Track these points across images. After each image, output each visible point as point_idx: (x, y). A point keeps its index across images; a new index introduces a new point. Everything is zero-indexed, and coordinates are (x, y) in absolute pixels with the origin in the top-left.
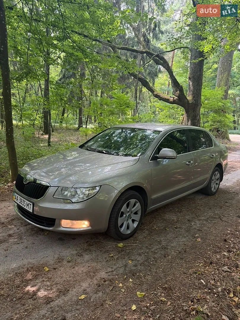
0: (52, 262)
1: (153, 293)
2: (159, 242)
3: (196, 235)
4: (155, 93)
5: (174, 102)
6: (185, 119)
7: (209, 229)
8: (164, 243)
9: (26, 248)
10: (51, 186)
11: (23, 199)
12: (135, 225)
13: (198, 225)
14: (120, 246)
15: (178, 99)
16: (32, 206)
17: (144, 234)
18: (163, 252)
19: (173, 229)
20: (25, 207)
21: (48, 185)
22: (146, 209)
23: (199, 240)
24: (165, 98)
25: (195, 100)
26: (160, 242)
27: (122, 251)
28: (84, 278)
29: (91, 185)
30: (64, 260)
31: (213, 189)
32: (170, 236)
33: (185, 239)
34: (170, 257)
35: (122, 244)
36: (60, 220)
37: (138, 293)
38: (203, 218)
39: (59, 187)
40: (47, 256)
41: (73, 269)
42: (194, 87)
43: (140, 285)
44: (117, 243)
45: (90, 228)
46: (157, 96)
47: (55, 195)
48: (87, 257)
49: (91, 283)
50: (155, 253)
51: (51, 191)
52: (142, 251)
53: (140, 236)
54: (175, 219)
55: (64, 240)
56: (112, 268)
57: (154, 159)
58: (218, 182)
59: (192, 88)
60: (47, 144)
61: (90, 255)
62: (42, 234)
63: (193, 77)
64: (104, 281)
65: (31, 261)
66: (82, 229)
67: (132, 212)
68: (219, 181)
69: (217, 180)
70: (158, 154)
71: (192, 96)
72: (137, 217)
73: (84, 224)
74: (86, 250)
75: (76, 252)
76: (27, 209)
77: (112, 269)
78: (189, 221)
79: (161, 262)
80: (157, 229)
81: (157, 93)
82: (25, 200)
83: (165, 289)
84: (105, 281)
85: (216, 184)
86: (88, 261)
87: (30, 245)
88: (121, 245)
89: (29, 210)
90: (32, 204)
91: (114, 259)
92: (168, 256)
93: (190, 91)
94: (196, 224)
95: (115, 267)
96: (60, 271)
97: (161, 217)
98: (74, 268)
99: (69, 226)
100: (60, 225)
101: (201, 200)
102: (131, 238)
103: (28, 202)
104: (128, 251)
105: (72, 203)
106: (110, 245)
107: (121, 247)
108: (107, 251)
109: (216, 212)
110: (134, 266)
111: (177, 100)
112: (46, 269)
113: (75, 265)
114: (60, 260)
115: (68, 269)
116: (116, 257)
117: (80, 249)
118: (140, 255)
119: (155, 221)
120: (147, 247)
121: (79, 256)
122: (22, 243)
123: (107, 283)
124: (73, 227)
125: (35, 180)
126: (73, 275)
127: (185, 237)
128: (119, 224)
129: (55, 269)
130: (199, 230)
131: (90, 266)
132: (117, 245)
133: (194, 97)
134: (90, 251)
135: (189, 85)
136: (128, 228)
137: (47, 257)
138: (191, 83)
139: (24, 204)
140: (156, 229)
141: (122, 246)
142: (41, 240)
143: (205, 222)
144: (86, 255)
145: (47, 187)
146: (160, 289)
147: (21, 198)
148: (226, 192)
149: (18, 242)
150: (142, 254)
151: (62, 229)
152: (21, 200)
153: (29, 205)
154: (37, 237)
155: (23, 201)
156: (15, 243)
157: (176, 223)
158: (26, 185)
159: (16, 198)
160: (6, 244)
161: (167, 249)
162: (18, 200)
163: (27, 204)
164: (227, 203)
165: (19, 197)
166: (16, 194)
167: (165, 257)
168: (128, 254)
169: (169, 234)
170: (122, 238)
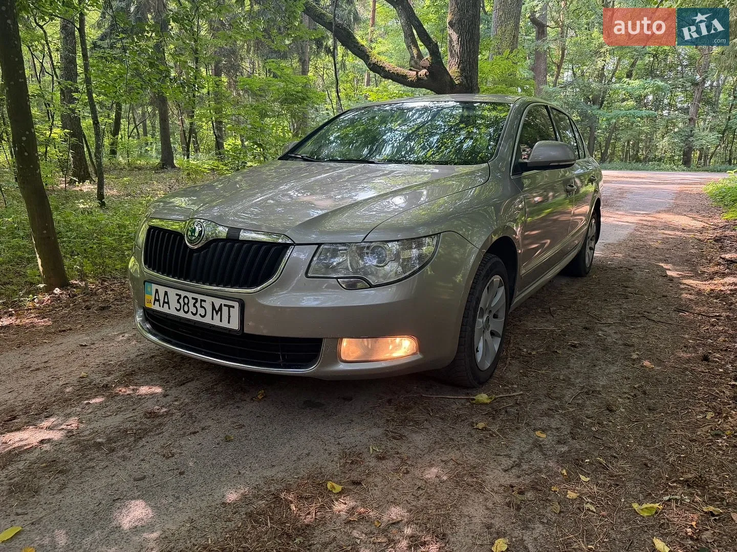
0: (333, 467)
1: (669, 500)
2: (564, 380)
3: (631, 356)
4: (372, 60)
5: (418, 83)
7: (646, 341)
8: (578, 382)
9: (227, 440)
10: (294, 244)
11: (190, 295)
12: (497, 345)
13: (615, 336)
14: (485, 402)
15: (428, 74)
16: (235, 312)
17: (514, 368)
18: (596, 402)
19: (569, 349)
20: (207, 320)
21: (285, 240)
22: (512, 301)
23: (648, 364)
24: (398, 74)
25: (466, 77)
26: (568, 382)
27: (497, 411)
28: (457, 494)
30: (364, 456)
31: (586, 261)
32: (575, 364)
33: (615, 368)
34: (623, 410)
35: (485, 396)
36: (337, 340)
37: (635, 506)
38: (610, 321)
39: (319, 245)
40: (306, 451)
41: (408, 476)
42: (462, 46)
43: (617, 485)
45: (419, 356)
46: (376, 68)
47: (313, 268)
48: (419, 439)
49: (490, 505)
50: (581, 406)
51: (298, 256)
52: (545, 406)
53: (512, 371)
54: (552, 328)
55: (323, 405)
56: (509, 456)
57: (519, 169)
61: (424, 433)
62: (248, 400)
63: (460, 21)
64: (519, 493)
65: (268, 473)
67: (491, 311)
68: (593, 243)
69: (591, 239)
71: (458, 67)
73: (399, 345)
74: (404, 422)
75: (381, 431)
76: (216, 322)
77: (513, 459)
78: (586, 328)
79: (615, 425)
80: (533, 353)
81: (376, 60)
82: (200, 297)
83: (688, 483)
84: (521, 493)
85: (590, 248)
86: (431, 450)
87: (235, 432)
88: (483, 397)
89: (224, 324)
90: (236, 305)
91: (495, 433)
92: (618, 407)
93: (452, 56)
94: (609, 334)
95: (515, 455)
96: (376, 486)
98: (408, 472)
100: (336, 357)
102: (493, 381)
103: (218, 302)
104: (512, 410)
105: (371, 287)
107: (486, 404)
109: (625, 307)
110: (559, 442)
111: (426, 76)
112: (333, 487)
113: (404, 462)
114: (352, 458)
115: (394, 478)
116: (495, 428)
117: (384, 421)
119: (512, 338)
120: (547, 394)
121: (394, 438)
122: (203, 429)
123: (529, 495)
125: (233, 232)
126: (421, 492)
127: (611, 363)
128: (476, 344)
129: (357, 483)
130: (626, 345)
131: (448, 462)
132: (474, 399)
134: (415, 422)
135: (451, 41)
136: (485, 354)
137: (308, 455)
138: (455, 37)
139: (201, 311)
140: (530, 354)
141: (489, 401)
142: (258, 415)
143: (622, 328)
144: (414, 435)
145: (282, 248)
146: (676, 488)
147: (183, 294)
148: (603, 268)
149: (192, 430)
150: (551, 412)
151: (342, 367)
152: (181, 301)
153: (225, 309)
154: (238, 407)
155: (192, 302)
156: (185, 433)
157: (565, 335)
158: (195, 255)
159: (158, 300)
160: (157, 437)
161: (599, 393)
162: (168, 303)
163: (214, 308)
164: (627, 287)
165: (172, 293)
166: (159, 287)
167: (611, 411)
168: (518, 417)
169: (569, 360)
170: (479, 380)
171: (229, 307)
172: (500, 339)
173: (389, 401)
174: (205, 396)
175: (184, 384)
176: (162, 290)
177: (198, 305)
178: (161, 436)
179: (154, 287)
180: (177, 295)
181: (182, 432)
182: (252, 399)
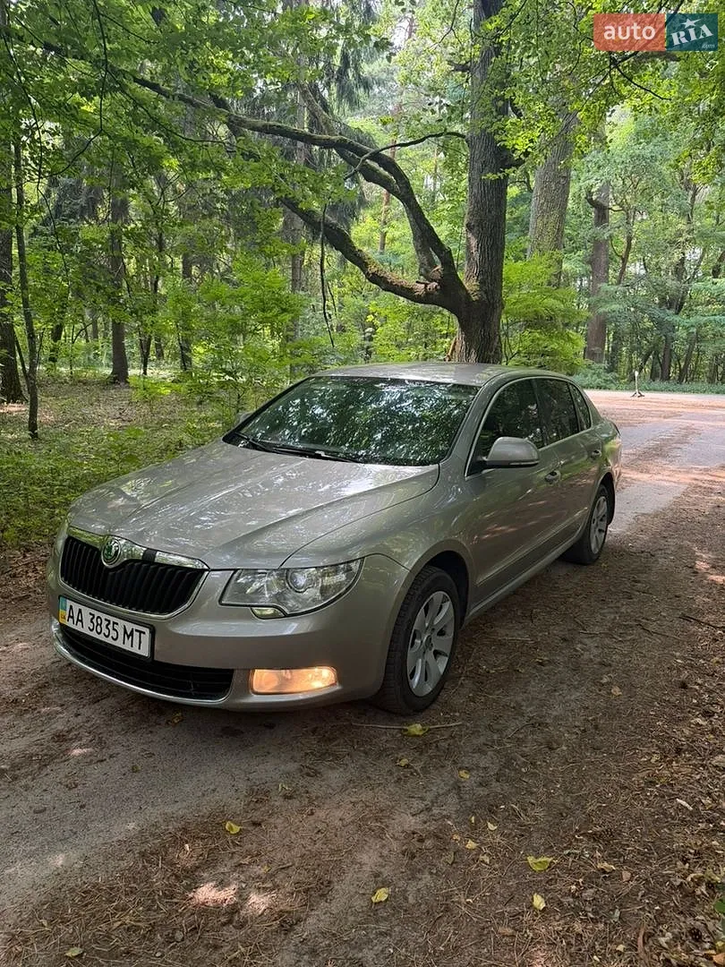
0: (237, 805)
1: (569, 854)
2: (514, 708)
3: (602, 679)
4: (372, 269)
5: (426, 299)
6: (458, 349)
7: (627, 660)
8: (530, 711)
9: (134, 770)
10: (209, 570)
11: (104, 616)
12: (441, 665)
13: (595, 652)
14: (417, 733)
15: (439, 287)
16: (146, 638)
17: (464, 691)
18: (538, 737)
19: (535, 667)
20: (119, 643)
21: (200, 566)
22: (464, 617)
23: (616, 691)
24: (402, 286)
25: (486, 292)
26: (518, 710)
27: (427, 745)
28: (356, 839)
30: (272, 794)
31: (593, 546)
32: (534, 688)
33: (578, 694)
34: (565, 748)
35: (419, 726)
36: (248, 672)
37: (531, 859)
38: (597, 630)
39: (235, 570)
40: (212, 787)
41: (311, 818)
42: (482, 254)
43: (523, 836)
44: (402, 723)
45: (338, 688)
46: (375, 279)
47: (227, 594)
48: (335, 776)
49: (385, 852)
50: (520, 742)
51: (214, 581)
52: (482, 740)
53: (458, 697)
54: (526, 637)
55: (242, 733)
56: (422, 799)
57: (476, 467)
58: (602, 525)
59: (476, 255)
60: (27, 434)
61: (341, 770)
62: (163, 723)
63: (480, 223)
64: (418, 841)
65: (169, 810)
66: (315, 694)
67: (433, 629)
68: (605, 522)
69: (601, 520)
70: (486, 454)
71: (477, 279)
72: (444, 644)
73: (318, 677)
74: (322, 756)
75: (296, 765)
76: (127, 647)
77: (426, 803)
78: (565, 640)
79: (548, 766)
80: (492, 672)
81: (376, 269)
82: (112, 619)
83: (595, 837)
84: (421, 840)
85: (600, 531)
86: (343, 789)
87: (143, 762)
88: (416, 728)
89: (135, 650)
90: (147, 631)
91: (416, 771)
92: (559, 745)
93: (470, 265)
94: (590, 649)
95: (429, 796)
96: (276, 827)
97: (487, 638)
98: (312, 814)
100: (247, 688)
101: (571, 579)
102: (434, 706)
103: (130, 626)
104: (444, 745)
105: (286, 617)
106: (385, 732)
107: (418, 736)
108: (382, 753)
109: (623, 610)
110: (481, 784)
111: (437, 290)
112: (231, 828)
113: (311, 802)
114: (259, 796)
115: (295, 820)
116: (418, 766)
117: (302, 754)
118: (480, 751)
119: (475, 650)
120: (489, 725)
121: (308, 775)
122: (111, 756)
123: (429, 843)
124: (285, 691)
125: (149, 556)
126: (320, 835)
127: (576, 688)
128: (409, 673)
129: (257, 824)
130: (602, 664)
131: (358, 803)
132: (407, 730)
133: (482, 283)
134: (337, 757)
135: (468, 248)
136: (426, 676)
137: (214, 790)
138: (474, 242)
139: (113, 634)
140: (488, 672)
141: (421, 733)
142: (171, 742)
143: (607, 641)
144: (330, 772)
145: (197, 574)
146: (581, 841)
147: (97, 614)
148: (620, 552)
149: (100, 757)
150: (485, 748)
151: (255, 699)
152: (94, 621)
153: (136, 635)
154: (151, 732)
155: (105, 623)
156: (91, 761)
157: (536, 649)
158: (111, 573)
159: (73, 617)
160: (62, 765)
161: (547, 725)
162: (81, 621)
163: (125, 632)
164: (636, 582)
165: (86, 611)
166: (74, 604)
167: (551, 749)
168: (448, 752)
169: (529, 682)
170: (417, 706)
171: (141, 632)
172: (447, 659)
173: (314, 731)
174: (118, 717)
176: (76, 607)
177: (110, 627)
178: (66, 763)
179: (69, 603)
180: (90, 614)
181: (89, 760)
182: (167, 723)
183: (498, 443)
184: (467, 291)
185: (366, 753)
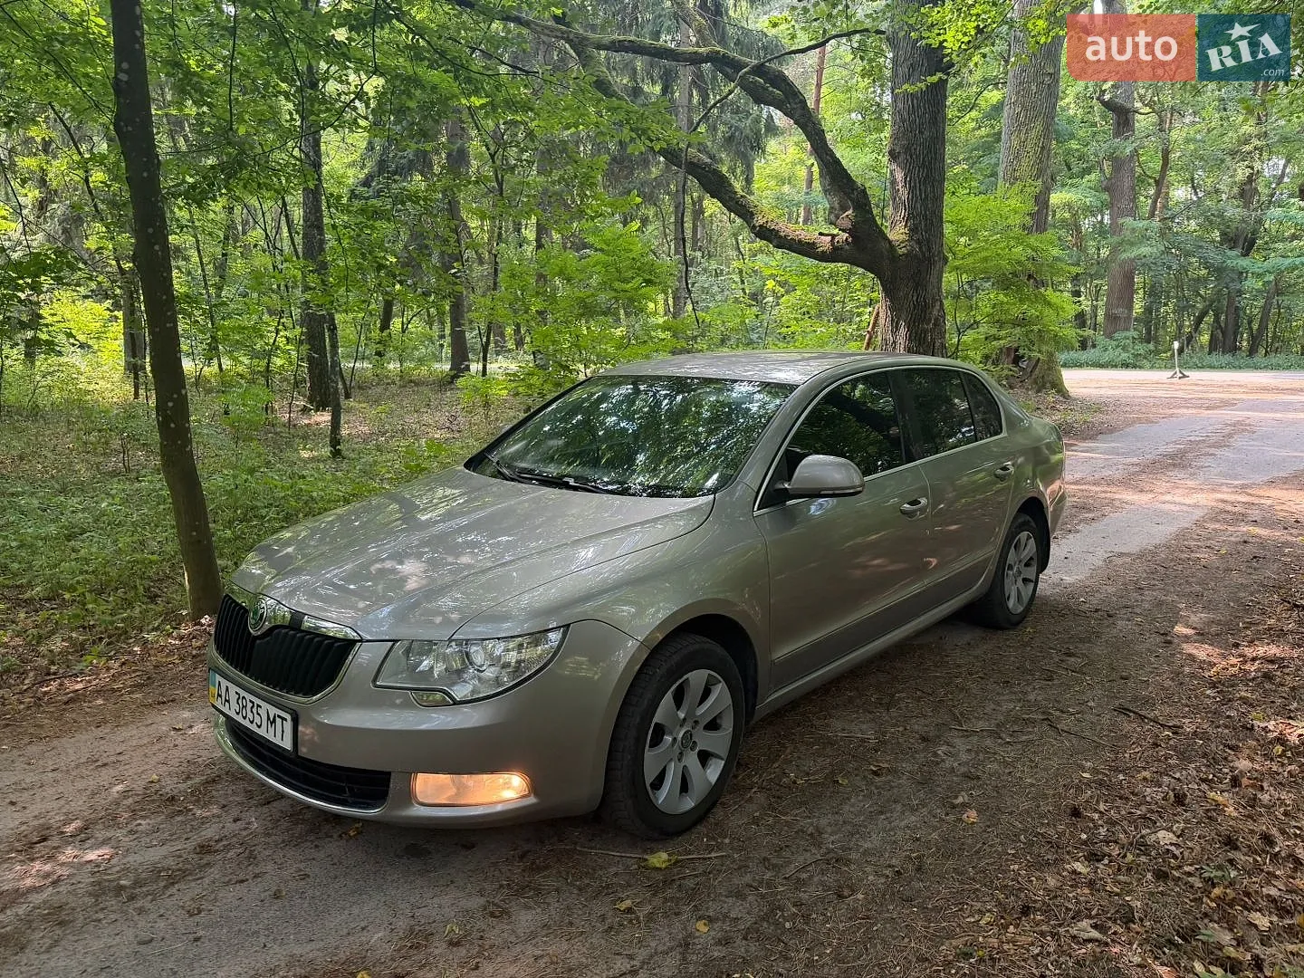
0: (385, 950)
2: (811, 834)
3: (956, 797)
4: (759, 220)
5: (834, 255)
6: (881, 321)
7: (1007, 771)
8: (831, 840)
9: (277, 896)
10: (361, 641)
11: (249, 697)
12: (713, 772)
13: (964, 757)
14: (658, 865)
15: (850, 240)
16: (288, 726)
17: (750, 807)
18: (830, 878)
19: (865, 778)
20: (262, 732)
21: (352, 635)
22: (754, 705)
23: (972, 815)
24: (800, 241)
25: (918, 242)
26: (816, 838)
27: (668, 883)
29: (527, 627)
30: (436, 937)
31: (1011, 604)
32: (855, 806)
33: (913, 818)
34: (860, 896)
35: (664, 856)
36: (408, 775)
38: (981, 725)
39: (396, 641)
40: (363, 924)
41: (473, 973)
42: (912, 190)
44: (645, 851)
45: (532, 800)
46: (764, 232)
47: (382, 675)
48: (526, 919)
50: (800, 884)
51: (364, 657)
52: (748, 878)
53: (736, 819)
54: (870, 735)
55: (430, 853)
56: (631, 957)
57: (774, 498)
58: (1030, 572)
59: (904, 193)
60: (326, 451)
61: (539, 910)
62: (335, 836)
63: (907, 149)
65: (298, 950)
66: (499, 808)
67: (696, 722)
68: (1034, 569)
69: (1027, 565)
70: (789, 479)
71: (906, 226)
72: (719, 742)
73: (507, 786)
75: (482, 901)
76: (271, 738)
77: (633, 963)
78: (924, 739)
79: (827, 921)
80: (799, 782)
81: (765, 220)
82: (257, 701)
85: (1025, 580)
86: (531, 936)
87: (293, 885)
88: (660, 859)
89: (277, 741)
90: (288, 717)
91: (638, 918)
92: (854, 891)
93: (896, 208)
94: (957, 752)
95: (642, 954)
97: (812, 733)
98: (477, 968)
99: (449, 798)
100: (408, 797)
101: (967, 648)
102: (701, 828)
103: (274, 711)
104: (690, 883)
105: (454, 704)
106: (616, 861)
107: (660, 869)
108: (606, 890)
109: (1032, 697)
110: (719, 942)
111: (848, 244)
113: (480, 954)
114: (418, 939)
115: (452, 974)
116: (642, 913)
117: (496, 886)
118: (740, 895)
119: (788, 751)
120: (765, 859)
121: (492, 915)
122: (256, 876)
124: (463, 802)
125: (297, 618)
127: (913, 810)
128: (649, 777)
129: (400, 977)
130: (968, 776)
131: (542, 957)
132: (646, 860)
133: (913, 230)
134: (538, 891)
135: (894, 182)
136: (685, 787)
137: (364, 928)
138: (899, 176)
139: (257, 720)
140: (795, 782)
141: (664, 866)
142: (335, 861)
143: (988, 742)
144: (523, 912)
145: (347, 645)
147: (243, 693)
148: (1063, 610)
149: (241, 877)
150: (747, 891)
151: (418, 811)
152: (240, 702)
153: (278, 721)
154: (316, 846)
155: (250, 705)
156: (230, 880)
157: (876, 751)
158: (258, 642)
159: (221, 697)
160: (193, 884)
161: (848, 862)
162: (228, 701)
163: (269, 718)
164: (1070, 655)
165: (233, 690)
166: (222, 680)
167: (840, 896)
168: (693, 894)
169: (848, 799)
170: (666, 829)
171: (283, 719)
172: (722, 763)
173: (522, 856)
174: (284, 824)
175: (269, 803)
176: (225, 683)
177: (255, 710)
178: (199, 882)
179: (218, 678)
180: (237, 693)
181: (227, 879)
182: (340, 836)
183: (805, 465)
184: (890, 242)
185: (580, 890)
